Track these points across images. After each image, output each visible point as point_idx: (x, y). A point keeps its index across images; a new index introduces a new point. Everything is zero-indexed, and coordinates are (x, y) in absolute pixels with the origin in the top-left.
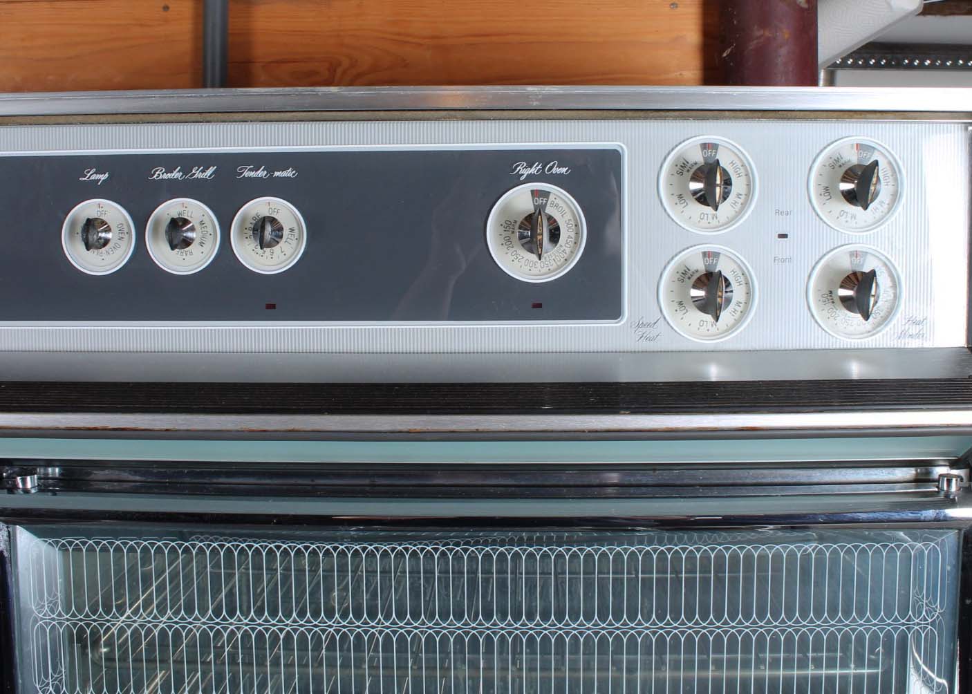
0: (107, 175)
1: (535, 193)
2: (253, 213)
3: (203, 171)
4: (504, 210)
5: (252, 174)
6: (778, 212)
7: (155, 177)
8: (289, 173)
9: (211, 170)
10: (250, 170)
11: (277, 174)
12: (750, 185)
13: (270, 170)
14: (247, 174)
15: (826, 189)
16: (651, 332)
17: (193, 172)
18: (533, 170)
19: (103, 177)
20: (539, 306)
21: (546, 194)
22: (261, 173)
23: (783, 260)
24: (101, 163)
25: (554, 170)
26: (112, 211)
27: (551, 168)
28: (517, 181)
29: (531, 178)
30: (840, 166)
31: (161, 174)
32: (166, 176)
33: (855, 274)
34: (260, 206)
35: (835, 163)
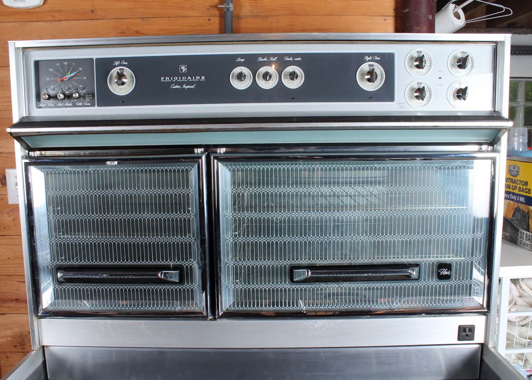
0: (244, 60)
1: (370, 65)
2: (288, 71)
3: (273, 58)
4: (361, 70)
5: (288, 59)
6: (439, 71)
7: (259, 60)
8: (299, 59)
9: (276, 58)
10: (288, 58)
11: (296, 59)
12: (431, 63)
13: (293, 58)
14: (286, 59)
15: (452, 65)
16: (403, 105)
17: (271, 58)
18: (370, 58)
19: (243, 60)
20: (371, 98)
21: (373, 65)
22: (291, 59)
23: (440, 85)
24: (242, 56)
25: (376, 58)
26: (245, 70)
27: (375, 58)
28: (365, 62)
29: (369, 61)
30: (456, 58)
31: (260, 59)
32: (262, 60)
33: (460, 89)
34: (290, 69)
35: (455, 57)
